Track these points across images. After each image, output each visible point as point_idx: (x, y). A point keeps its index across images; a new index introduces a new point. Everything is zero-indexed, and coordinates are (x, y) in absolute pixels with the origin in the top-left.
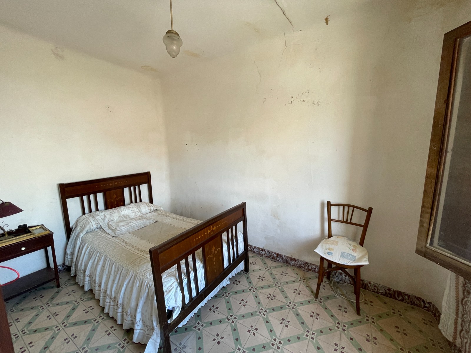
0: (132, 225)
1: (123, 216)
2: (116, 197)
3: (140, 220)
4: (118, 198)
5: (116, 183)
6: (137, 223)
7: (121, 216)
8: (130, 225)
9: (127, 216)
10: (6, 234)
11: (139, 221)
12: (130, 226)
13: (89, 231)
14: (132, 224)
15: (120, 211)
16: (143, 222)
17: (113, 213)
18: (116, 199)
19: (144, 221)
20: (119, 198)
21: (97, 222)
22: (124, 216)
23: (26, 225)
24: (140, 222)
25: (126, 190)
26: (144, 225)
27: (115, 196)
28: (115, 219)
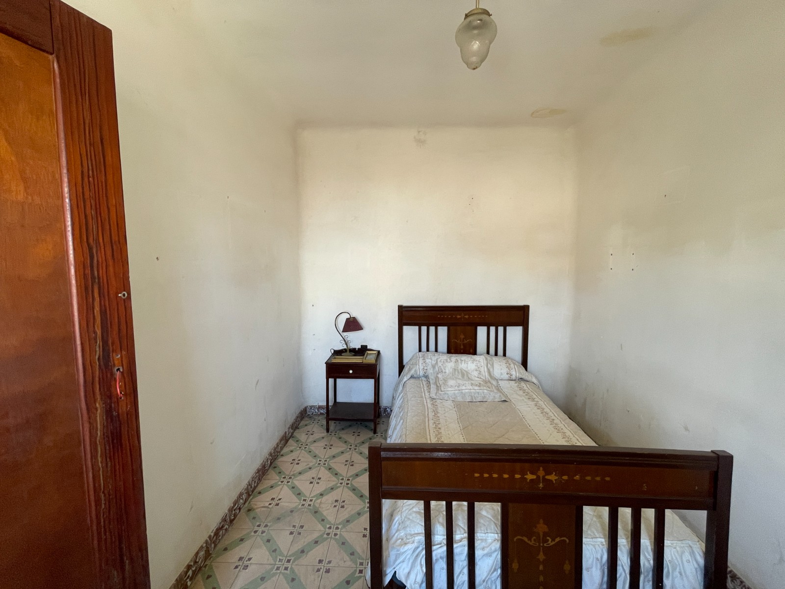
0: (463, 391)
1: (460, 371)
2: (464, 338)
3: (479, 386)
4: (466, 341)
5: (467, 317)
6: (472, 390)
7: (458, 370)
8: (460, 388)
9: (465, 372)
10: (348, 351)
11: (476, 388)
12: (459, 390)
13: (415, 376)
14: (464, 388)
15: (459, 361)
16: (483, 392)
17: (449, 360)
18: (463, 341)
19: (486, 391)
20: (468, 340)
21: (426, 368)
22: (462, 372)
23: (366, 346)
24: (478, 391)
25: (482, 331)
26: (484, 397)
27: (462, 337)
28: (447, 371)
